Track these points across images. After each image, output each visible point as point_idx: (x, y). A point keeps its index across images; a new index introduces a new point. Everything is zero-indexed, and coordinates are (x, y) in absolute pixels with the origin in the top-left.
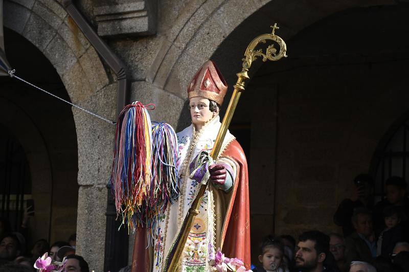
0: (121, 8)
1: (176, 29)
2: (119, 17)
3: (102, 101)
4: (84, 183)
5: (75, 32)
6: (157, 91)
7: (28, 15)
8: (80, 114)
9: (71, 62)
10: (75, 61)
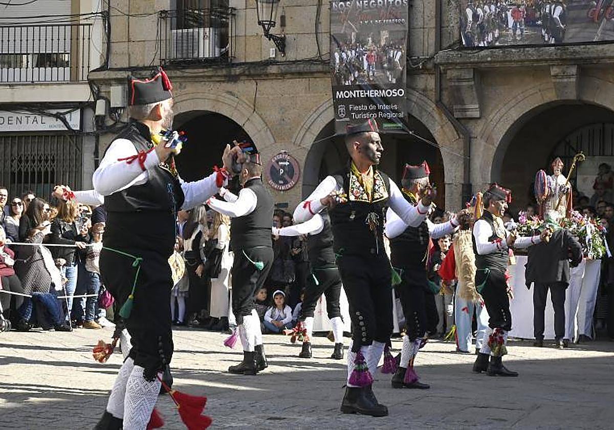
0: (467, 107)
1: (491, 116)
2: (465, 110)
3: (456, 146)
4: (448, 183)
5: (440, 114)
6: (483, 143)
7: (413, 104)
8: (444, 151)
9: (438, 128)
10: (440, 127)
